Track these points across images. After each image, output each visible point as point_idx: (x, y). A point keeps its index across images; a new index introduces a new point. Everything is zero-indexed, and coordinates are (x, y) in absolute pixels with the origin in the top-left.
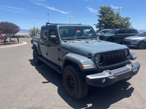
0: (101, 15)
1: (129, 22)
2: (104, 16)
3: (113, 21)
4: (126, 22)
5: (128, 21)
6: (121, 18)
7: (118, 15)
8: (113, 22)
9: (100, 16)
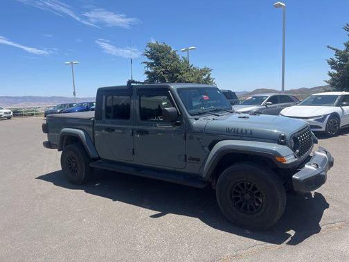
0: (152, 61)
1: (211, 77)
2: (159, 64)
3: (180, 74)
4: (204, 77)
5: (209, 75)
6: (194, 68)
7: (186, 62)
8: (180, 76)
9: (151, 65)
